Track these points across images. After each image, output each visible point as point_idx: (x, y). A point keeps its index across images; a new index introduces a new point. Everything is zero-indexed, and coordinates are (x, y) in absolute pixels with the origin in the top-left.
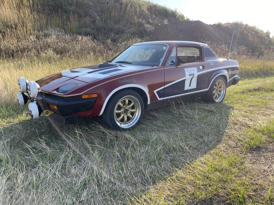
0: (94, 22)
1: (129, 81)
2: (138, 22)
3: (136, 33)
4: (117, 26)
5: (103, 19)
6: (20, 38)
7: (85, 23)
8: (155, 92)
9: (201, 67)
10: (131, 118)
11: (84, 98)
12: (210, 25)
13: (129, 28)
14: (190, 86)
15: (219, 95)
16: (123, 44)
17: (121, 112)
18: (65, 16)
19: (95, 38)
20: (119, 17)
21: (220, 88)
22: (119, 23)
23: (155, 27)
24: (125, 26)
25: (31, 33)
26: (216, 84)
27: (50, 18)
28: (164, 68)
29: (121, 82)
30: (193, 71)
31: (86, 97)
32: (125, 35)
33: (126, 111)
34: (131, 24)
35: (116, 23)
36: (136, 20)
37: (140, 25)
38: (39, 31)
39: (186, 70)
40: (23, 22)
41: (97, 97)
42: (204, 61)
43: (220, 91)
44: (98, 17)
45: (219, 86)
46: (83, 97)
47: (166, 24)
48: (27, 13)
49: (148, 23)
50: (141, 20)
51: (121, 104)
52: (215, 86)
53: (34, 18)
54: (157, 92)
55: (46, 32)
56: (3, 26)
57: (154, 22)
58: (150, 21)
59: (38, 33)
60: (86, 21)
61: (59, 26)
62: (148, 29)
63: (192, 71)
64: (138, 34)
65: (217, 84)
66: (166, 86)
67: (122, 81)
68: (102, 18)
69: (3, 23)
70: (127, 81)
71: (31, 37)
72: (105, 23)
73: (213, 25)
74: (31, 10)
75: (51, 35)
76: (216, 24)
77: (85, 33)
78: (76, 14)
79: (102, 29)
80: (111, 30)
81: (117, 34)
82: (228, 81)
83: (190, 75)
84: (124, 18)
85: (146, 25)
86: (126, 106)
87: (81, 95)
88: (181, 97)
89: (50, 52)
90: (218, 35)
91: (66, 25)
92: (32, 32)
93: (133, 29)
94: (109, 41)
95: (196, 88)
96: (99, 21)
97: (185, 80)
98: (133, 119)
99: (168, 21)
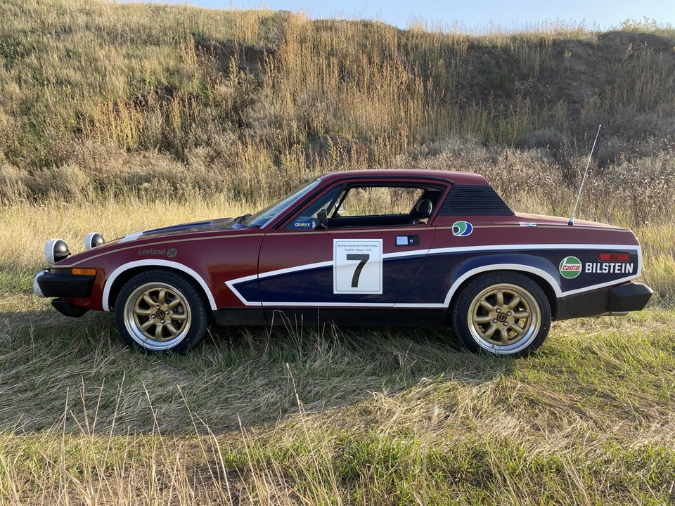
1: (160, 252)
5: (607, 102)
8: (230, 284)
9: (402, 241)
14: (355, 284)
26: (495, 295)
28: (267, 235)
30: (367, 248)
31: (78, 272)
33: (160, 314)
39: (338, 244)
41: (95, 276)
45: (512, 304)
46: (73, 272)
53: (424, 117)
54: (236, 286)
55: (435, 145)
61: (478, 130)
63: (360, 248)
66: (262, 275)
67: (143, 252)
70: (155, 252)
82: (559, 293)
83: (351, 257)
86: (162, 304)
87: (72, 268)
95: (381, 292)
97: (331, 267)
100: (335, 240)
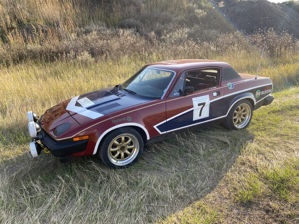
0: (138, 10)
1: (123, 120)
2: (188, 7)
3: (184, 21)
4: (164, 14)
5: (149, 6)
6: (61, 37)
7: (129, 12)
8: (155, 127)
9: (215, 94)
10: (129, 154)
11: (76, 140)
12: (279, 4)
13: (178, 16)
14: (200, 115)
15: (242, 120)
16: (168, 36)
17: (117, 150)
18: (108, 7)
19: (138, 31)
20: (166, 3)
21: (244, 111)
22: (166, 9)
23: (207, 13)
24: (173, 13)
25: (72, 30)
26: (238, 108)
27: (93, 10)
28: (167, 101)
29: (113, 122)
30: (204, 100)
32: (171, 24)
33: (123, 148)
34: (180, 10)
35: (162, 11)
36: (185, 5)
37: (191, 10)
38: (80, 27)
39: (194, 100)
40: (65, 19)
41: (88, 139)
42: (221, 86)
43: (244, 116)
44: (143, 5)
45: (243, 110)
46: (74, 140)
47: (222, 6)
48: (69, 8)
49: (200, 7)
50: (191, 5)
51: (116, 142)
52: (237, 110)
53: (76, 13)
54: (157, 127)
55: (87, 27)
56: (46, 24)
57: (207, 5)
58: (202, 5)
59: (79, 29)
60: (130, 10)
61: (101, 19)
62: (199, 15)
63: (202, 100)
64: (186, 23)
65: (240, 108)
66: (168, 120)
67: (115, 121)
68: (147, 5)
69: (46, 22)
70: (121, 120)
71: (72, 34)
72: (151, 10)
73: (283, 3)
74: (73, 4)
75: (92, 31)
76: (286, 2)
77: (128, 25)
78: (119, 4)
79: (147, 18)
80: (157, 19)
81: (163, 24)
82: (255, 103)
83: (199, 105)
84: (172, 3)
85: (197, 11)
86: (123, 143)
87: (73, 138)
88: (189, 128)
89: (86, 55)
90: (287, 17)
91: (109, 17)
92: (73, 28)
93: (181, 17)
94: (153, 33)
95: (208, 116)
96: (144, 9)
97: (193, 110)
98: (131, 155)
99: (223, 4)
100: (193, 99)
